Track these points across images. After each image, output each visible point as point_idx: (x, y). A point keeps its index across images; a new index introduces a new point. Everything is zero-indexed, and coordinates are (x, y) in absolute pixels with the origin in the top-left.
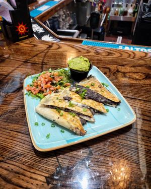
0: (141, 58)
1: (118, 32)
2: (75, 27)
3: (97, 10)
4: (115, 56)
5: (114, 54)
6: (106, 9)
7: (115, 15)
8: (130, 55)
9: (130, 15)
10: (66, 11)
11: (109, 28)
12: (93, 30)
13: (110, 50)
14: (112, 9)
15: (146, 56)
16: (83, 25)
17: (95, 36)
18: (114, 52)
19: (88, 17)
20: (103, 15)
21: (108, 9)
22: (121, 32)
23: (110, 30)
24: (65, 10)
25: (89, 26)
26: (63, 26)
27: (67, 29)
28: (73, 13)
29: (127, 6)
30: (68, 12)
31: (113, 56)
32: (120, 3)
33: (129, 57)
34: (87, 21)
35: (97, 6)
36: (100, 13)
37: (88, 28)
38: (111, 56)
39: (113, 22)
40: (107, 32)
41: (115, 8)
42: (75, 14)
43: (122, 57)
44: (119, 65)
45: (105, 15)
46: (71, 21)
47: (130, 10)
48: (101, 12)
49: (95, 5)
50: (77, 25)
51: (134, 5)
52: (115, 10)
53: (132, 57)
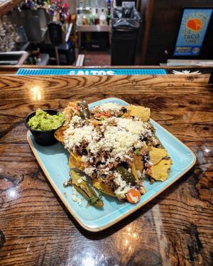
0: (94, 84)
1: (94, 46)
2: (26, 46)
3: (55, 19)
4: (58, 86)
5: (58, 83)
6: (70, 17)
7: (84, 24)
8: (79, 82)
9: (103, 23)
10: (7, 24)
11: (80, 43)
12: (57, 48)
13: (53, 78)
14: (78, 17)
15: (100, 81)
16: (39, 42)
17: (61, 56)
18: (58, 81)
19: (44, 30)
20: (67, 25)
21: (73, 17)
22: (97, 46)
23: (82, 45)
24: (5, 23)
25: (49, 42)
26: (5, 46)
27: (13, 50)
28: (18, 26)
29: (97, 12)
30: (11, 26)
31: (56, 87)
32: (88, 8)
33: (78, 85)
34: (43, 36)
35: (55, 13)
36: (61, 24)
37: (49, 45)
38: (53, 87)
39: (84, 34)
40: (78, 48)
41: (81, 15)
42: (21, 27)
43: (69, 87)
44: (63, 99)
45: (71, 25)
46: (18, 37)
47: (103, 17)
48: (63, 22)
49: (52, 12)
50: (28, 43)
51: (106, 9)
52: (83, 18)
53: (81, 84)
